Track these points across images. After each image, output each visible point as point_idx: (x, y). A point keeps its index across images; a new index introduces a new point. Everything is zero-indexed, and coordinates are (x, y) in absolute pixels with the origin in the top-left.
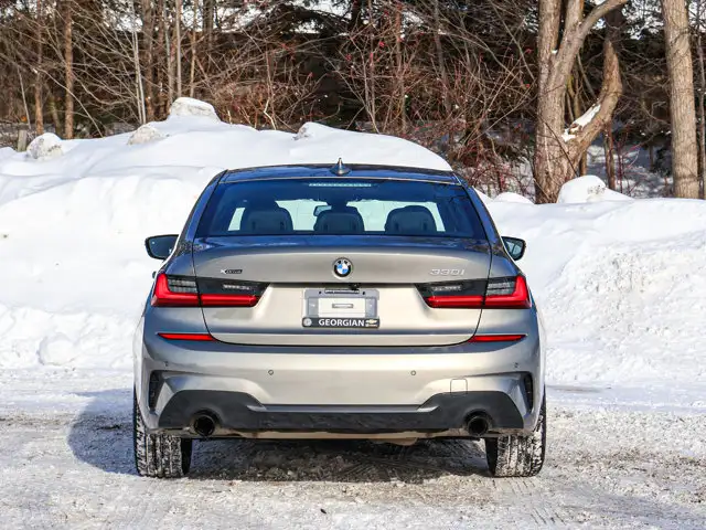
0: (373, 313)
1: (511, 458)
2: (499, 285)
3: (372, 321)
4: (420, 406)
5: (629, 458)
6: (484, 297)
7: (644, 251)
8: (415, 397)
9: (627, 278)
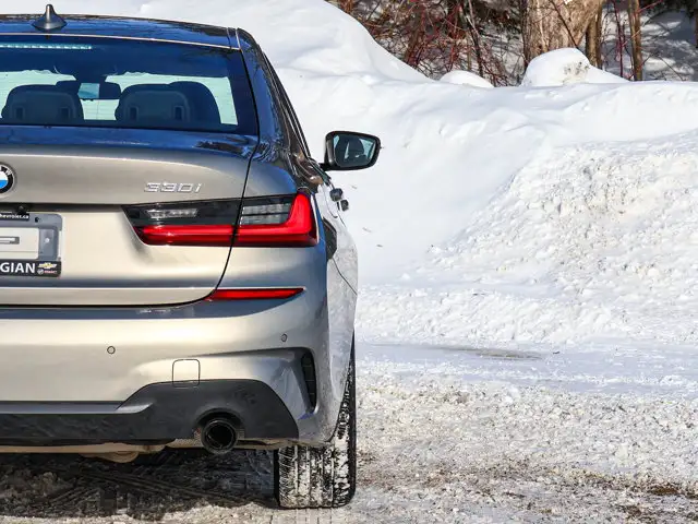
0: (50, 252)
1: (301, 480)
2: (263, 209)
3: (48, 266)
4: (122, 404)
5: (509, 474)
6: (236, 228)
7: (631, 154)
8: (113, 389)
9: (601, 193)
